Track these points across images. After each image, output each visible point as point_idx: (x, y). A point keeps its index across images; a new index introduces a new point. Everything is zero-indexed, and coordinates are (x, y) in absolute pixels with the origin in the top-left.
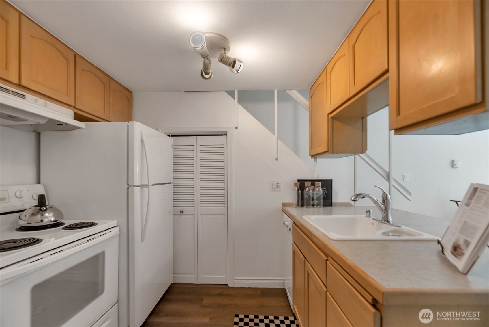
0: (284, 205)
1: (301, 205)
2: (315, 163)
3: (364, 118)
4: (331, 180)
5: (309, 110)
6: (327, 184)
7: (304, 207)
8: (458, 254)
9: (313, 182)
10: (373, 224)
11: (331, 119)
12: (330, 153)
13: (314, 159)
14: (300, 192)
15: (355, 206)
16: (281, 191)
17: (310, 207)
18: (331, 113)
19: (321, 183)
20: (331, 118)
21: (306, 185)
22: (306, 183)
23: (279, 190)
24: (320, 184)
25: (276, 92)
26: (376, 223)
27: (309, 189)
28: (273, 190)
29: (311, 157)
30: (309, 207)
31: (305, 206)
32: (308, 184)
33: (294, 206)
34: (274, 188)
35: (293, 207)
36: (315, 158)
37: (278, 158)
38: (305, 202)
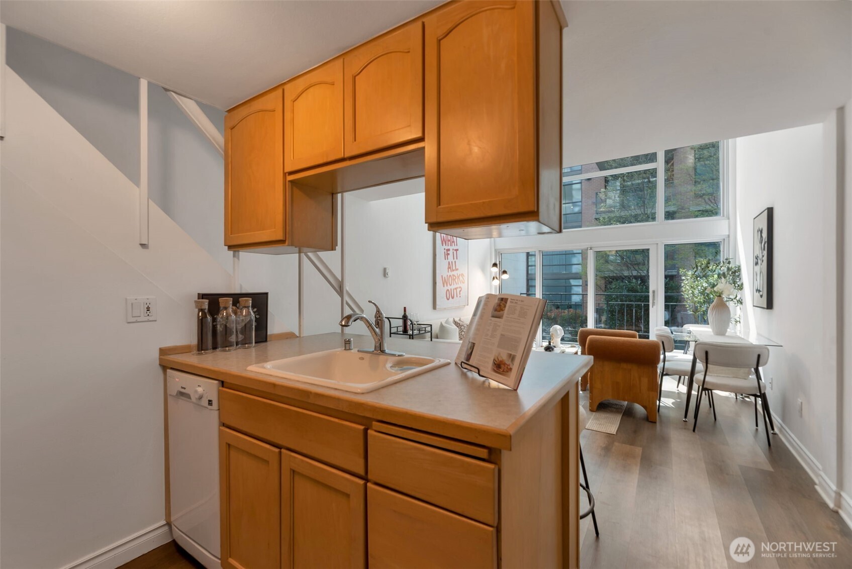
0: (163, 352)
1: (211, 347)
2: (236, 259)
3: (334, 195)
4: (267, 294)
5: (223, 153)
6: (260, 301)
7: (218, 350)
8: (503, 371)
9: (236, 298)
10: (362, 359)
11: (290, 183)
12: (288, 245)
13: (232, 252)
14: (209, 321)
15: (300, 337)
16: (156, 321)
17: (231, 348)
18: (291, 173)
19: (251, 299)
20: (289, 181)
21: (221, 305)
22: (221, 300)
23: (151, 318)
24: (250, 302)
25: (144, 85)
26: (366, 356)
27: (227, 313)
28: (134, 320)
29: (227, 247)
30: (227, 348)
31: (220, 349)
32: (227, 302)
33: (195, 352)
34: (139, 315)
35: (192, 353)
36: (235, 252)
37: (148, 243)
38: (219, 339)
